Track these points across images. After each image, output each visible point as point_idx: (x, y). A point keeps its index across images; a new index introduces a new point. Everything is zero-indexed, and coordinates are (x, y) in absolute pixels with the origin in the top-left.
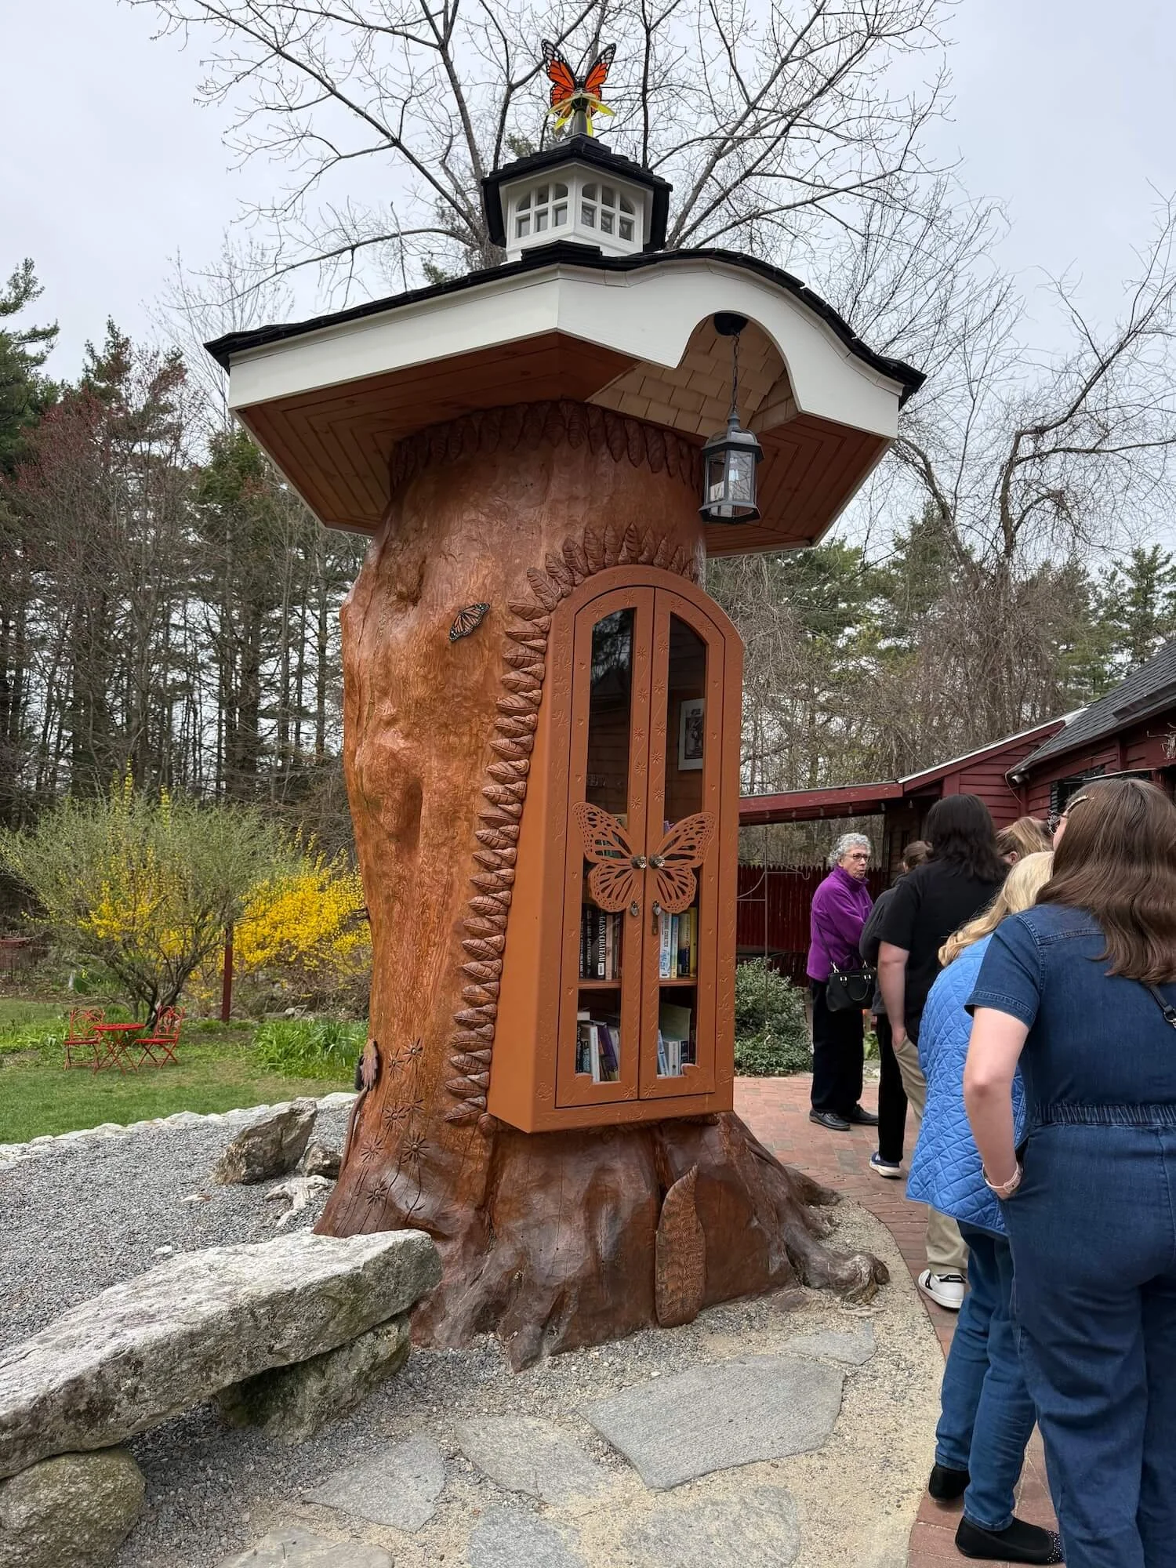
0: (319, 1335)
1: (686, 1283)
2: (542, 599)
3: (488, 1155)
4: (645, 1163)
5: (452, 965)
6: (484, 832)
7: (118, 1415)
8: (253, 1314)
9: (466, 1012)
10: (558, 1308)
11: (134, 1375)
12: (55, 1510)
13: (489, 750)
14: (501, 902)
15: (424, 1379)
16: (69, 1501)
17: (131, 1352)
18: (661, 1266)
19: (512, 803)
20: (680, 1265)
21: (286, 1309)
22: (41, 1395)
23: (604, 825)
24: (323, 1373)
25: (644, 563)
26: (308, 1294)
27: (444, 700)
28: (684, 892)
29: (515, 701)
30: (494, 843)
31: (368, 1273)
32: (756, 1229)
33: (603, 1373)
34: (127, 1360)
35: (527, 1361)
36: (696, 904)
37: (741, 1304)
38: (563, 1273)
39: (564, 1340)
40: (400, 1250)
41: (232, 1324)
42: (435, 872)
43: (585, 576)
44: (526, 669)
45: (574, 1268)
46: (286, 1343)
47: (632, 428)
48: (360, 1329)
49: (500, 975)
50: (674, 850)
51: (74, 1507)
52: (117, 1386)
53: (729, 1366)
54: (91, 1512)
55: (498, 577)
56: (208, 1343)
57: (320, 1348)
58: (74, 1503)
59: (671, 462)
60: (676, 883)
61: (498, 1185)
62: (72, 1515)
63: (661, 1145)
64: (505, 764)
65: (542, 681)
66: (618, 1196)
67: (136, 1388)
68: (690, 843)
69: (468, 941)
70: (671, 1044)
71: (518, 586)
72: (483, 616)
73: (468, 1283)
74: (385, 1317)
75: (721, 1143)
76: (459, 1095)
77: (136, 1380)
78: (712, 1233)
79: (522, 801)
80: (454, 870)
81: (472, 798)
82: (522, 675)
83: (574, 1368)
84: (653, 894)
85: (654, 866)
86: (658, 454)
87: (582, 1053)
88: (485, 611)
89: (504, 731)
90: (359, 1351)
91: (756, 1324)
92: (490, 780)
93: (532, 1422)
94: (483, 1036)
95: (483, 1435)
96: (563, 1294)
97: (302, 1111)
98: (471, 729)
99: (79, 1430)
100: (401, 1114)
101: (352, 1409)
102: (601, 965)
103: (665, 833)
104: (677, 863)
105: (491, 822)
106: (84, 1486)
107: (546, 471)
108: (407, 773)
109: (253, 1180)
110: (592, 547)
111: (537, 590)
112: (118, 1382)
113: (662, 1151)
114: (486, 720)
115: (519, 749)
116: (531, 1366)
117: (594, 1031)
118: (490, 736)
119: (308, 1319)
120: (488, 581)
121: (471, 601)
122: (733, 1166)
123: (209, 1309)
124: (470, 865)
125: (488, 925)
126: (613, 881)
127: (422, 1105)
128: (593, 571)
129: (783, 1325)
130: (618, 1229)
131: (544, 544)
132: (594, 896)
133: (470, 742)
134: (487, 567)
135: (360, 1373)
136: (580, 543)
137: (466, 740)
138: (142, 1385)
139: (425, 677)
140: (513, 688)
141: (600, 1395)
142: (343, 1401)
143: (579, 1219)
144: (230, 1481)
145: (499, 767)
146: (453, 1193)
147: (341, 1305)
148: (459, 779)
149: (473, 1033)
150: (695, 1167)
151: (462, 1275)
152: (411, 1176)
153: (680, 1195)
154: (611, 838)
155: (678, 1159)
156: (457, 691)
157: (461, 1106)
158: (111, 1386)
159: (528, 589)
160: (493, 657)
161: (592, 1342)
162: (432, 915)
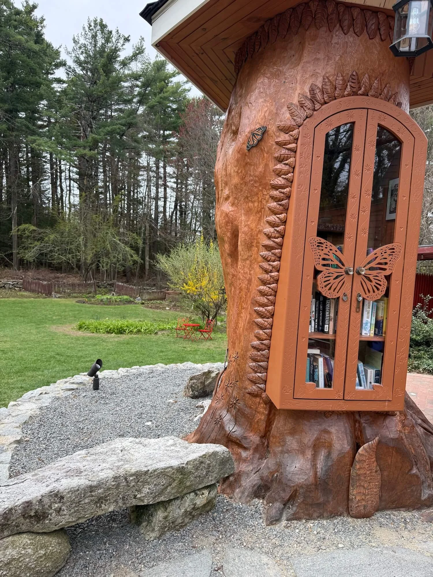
0: (161, 493)
1: (367, 497)
2: (295, 120)
3: (267, 412)
4: (348, 431)
5: (250, 319)
6: (265, 253)
7: (51, 520)
8: (126, 479)
9: (256, 343)
10: (292, 498)
11: (60, 502)
12: (12, 561)
13: (267, 209)
14: (272, 289)
15: (221, 518)
16: (20, 557)
17: (58, 492)
18: (353, 486)
19: (277, 238)
20: (364, 487)
21: (144, 479)
22: (10, 507)
23: (328, 249)
24: (166, 509)
25: (361, 95)
26: (156, 473)
27: (246, 184)
28: (378, 289)
29: (280, 181)
30: (269, 259)
31: (189, 467)
32: (415, 475)
33: (312, 537)
34: (56, 495)
35: (273, 521)
36: (387, 294)
37: (402, 512)
38: (297, 480)
39: (294, 514)
40: (210, 456)
41: (113, 483)
42: (244, 272)
43: (322, 105)
44: (285, 162)
45: (303, 479)
46: (143, 495)
47: (356, 12)
48: (185, 492)
49: (272, 326)
50: (373, 265)
51: (22, 561)
52: (50, 506)
53: (385, 552)
54: (30, 564)
55: (272, 111)
56: (100, 491)
57: (162, 499)
58: (22, 559)
59: (382, 32)
60: (373, 283)
61: (272, 428)
62: (20, 564)
63: (359, 423)
64: (274, 217)
65: (294, 168)
66: (331, 446)
67: (60, 509)
68: (385, 261)
69: (256, 308)
70: (369, 371)
71: (283, 114)
72: (263, 134)
73: (253, 472)
74: (200, 487)
75: (396, 426)
76: (254, 382)
77: (60, 505)
78: (386, 473)
79: (283, 237)
80: (252, 272)
81: (259, 235)
82: (283, 166)
83: (297, 531)
84: (358, 289)
85: (359, 274)
86: (373, 27)
87: (314, 371)
88: (265, 131)
89: (274, 199)
90: (186, 501)
91: (409, 526)
92: (267, 225)
93: (265, 559)
94: (263, 355)
95: (237, 561)
96: (296, 491)
97: (213, 372)
98: (258, 198)
99: (32, 523)
100: (231, 385)
101: (182, 527)
102: (326, 326)
103: (367, 254)
104: (374, 273)
105: (268, 248)
106: (30, 551)
107: (302, 45)
108: (232, 223)
109: (194, 397)
110: (328, 87)
111: (292, 114)
112: (51, 505)
113: (359, 426)
114: (265, 193)
115: (281, 208)
116: (275, 524)
117: (321, 360)
118: (267, 202)
119: (155, 485)
120: (267, 114)
121: (258, 126)
122: (402, 439)
123: (103, 475)
124: (258, 270)
125: (266, 301)
126: (332, 281)
127: (238, 383)
128: (327, 101)
129: (426, 531)
130: (330, 464)
131: (298, 89)
132: (320, 289)
133: (258, 206)
134: (267, 106)
135: (186, 511)
136: (320, 86)
137: (256, 204)
138: (63, 508)
139: (237, 172)
140: (279, 174)
141: (306, 551)
142: (177, 523)
143: (309, 454)
144: (114, 553)
145: (273, 218)
146: (250, 427)
147: (174, 480)
148: (253, 226)
149: (259, 353)
150: (377, 438)
151: (251, 468)
152: (233, 416)
153: (367, 452)
154: (333, 258)
155: (368, 432)
156: (252, 178)
157: (254, 387)
158: (47, 506)
159: (288, 115)
160: (269, 157)
161: (310, 517)
162: (243, 293)
